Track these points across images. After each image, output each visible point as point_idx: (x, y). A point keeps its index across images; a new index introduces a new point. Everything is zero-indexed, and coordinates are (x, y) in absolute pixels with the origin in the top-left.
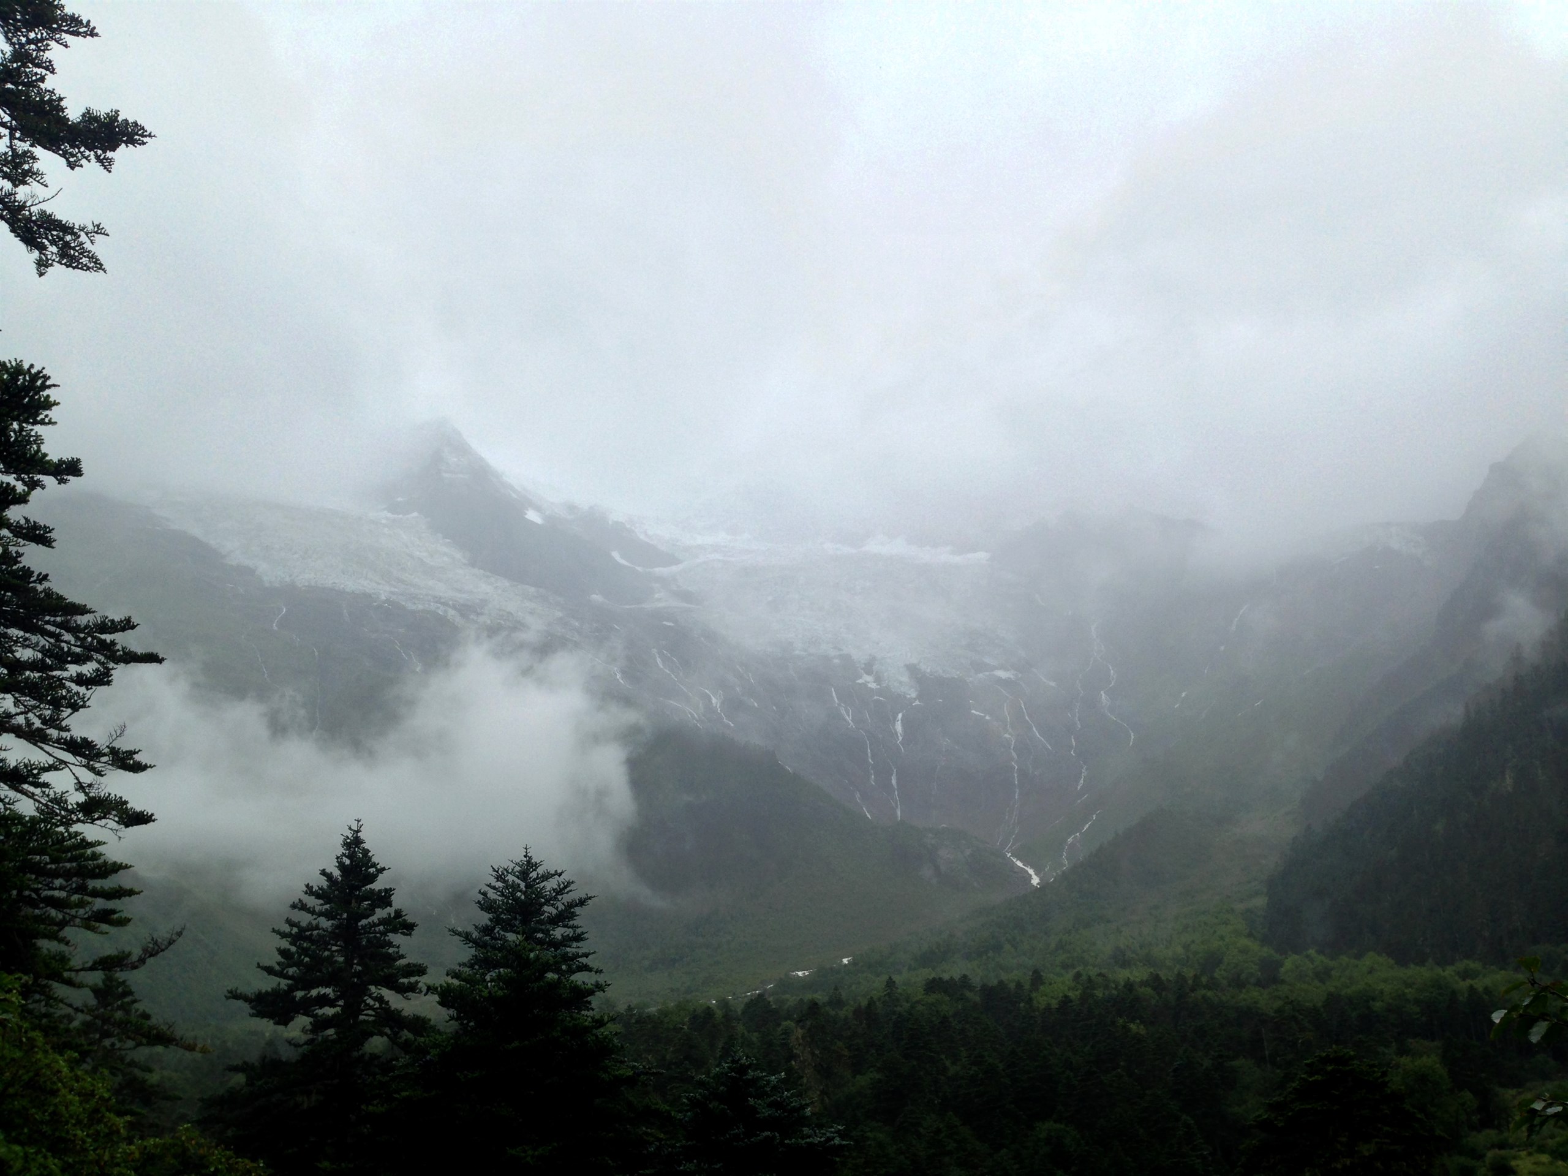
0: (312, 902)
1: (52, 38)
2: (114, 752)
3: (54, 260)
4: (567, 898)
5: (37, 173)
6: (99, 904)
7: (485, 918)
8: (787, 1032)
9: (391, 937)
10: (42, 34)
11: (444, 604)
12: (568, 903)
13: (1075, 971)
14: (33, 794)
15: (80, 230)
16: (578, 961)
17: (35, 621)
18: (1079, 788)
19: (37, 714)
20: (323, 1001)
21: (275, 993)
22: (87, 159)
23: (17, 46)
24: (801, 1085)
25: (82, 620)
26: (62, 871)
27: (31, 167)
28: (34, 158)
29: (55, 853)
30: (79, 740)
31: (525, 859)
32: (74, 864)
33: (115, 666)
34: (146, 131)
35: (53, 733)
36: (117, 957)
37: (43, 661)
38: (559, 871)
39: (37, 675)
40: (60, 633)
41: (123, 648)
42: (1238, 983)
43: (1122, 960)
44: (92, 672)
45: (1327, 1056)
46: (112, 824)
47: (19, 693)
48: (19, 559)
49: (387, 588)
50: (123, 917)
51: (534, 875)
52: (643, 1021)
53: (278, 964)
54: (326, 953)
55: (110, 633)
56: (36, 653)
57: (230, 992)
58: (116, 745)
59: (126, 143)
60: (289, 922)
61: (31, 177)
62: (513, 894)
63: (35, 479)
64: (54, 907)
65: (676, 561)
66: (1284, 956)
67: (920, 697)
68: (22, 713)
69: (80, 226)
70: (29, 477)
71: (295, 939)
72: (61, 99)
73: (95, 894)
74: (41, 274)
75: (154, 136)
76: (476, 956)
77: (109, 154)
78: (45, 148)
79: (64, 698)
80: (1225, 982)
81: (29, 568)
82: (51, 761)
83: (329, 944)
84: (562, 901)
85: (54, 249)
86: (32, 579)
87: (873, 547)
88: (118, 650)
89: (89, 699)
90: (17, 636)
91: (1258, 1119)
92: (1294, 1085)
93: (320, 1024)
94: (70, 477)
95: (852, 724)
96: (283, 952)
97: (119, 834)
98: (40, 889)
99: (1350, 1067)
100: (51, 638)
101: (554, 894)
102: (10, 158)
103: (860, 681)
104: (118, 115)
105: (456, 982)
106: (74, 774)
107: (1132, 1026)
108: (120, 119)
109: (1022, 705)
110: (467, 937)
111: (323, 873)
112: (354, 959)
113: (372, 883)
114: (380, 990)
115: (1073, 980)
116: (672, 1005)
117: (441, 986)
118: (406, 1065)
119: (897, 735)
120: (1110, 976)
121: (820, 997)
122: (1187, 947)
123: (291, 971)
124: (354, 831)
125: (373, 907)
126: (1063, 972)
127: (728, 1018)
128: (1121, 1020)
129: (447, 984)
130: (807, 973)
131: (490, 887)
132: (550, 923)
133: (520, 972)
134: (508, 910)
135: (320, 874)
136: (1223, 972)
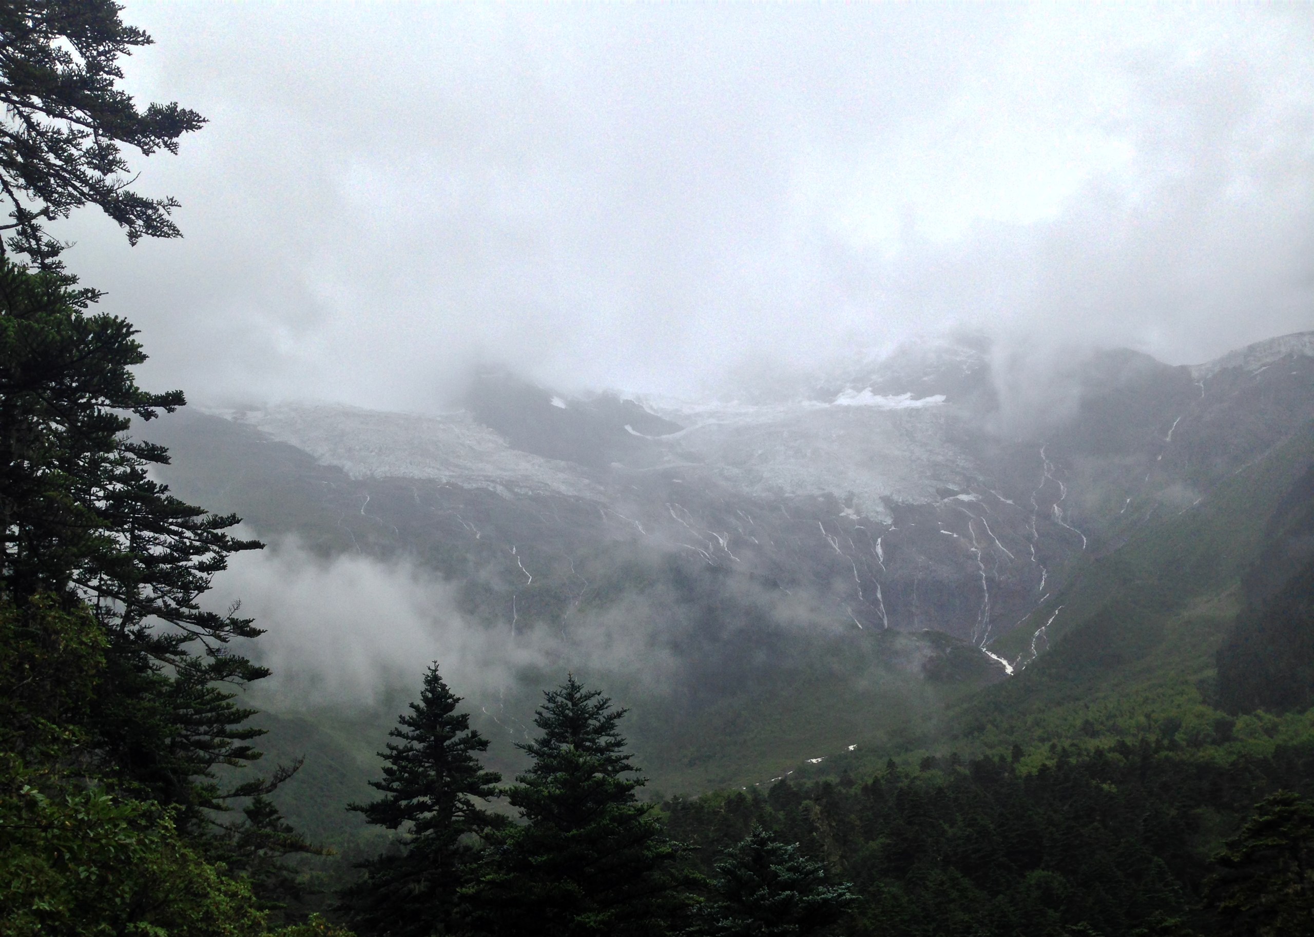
0: (405, 729)
1: (117, 49)
2: (234, 622)
3: (142, 232)
4: (606, 713)
5: (120, 162)
6: (237, 743)
7: (542, 733)
8: (807, 809)
9: (471, 753)
10: (109, 46)
11: (493, 481)
12: (608, 716)
13: (1051, 743)
14: (174, 660)
15: (158, 204)
16: (621, 763)
17: (161, 523)
18: (1041, 588)
19: (172, 597)
20: (423, 807)
21: (385, 803)
22: (157, 146)
23: (90, 59)
24: (823, 852)
25: (198, 520)
26: (205, 719)
27: (115, 157)
28: (116, 150)
29: (197, 705)
30: (206, 615)
31: (570, 683)
32: (214, 713)
33: (228, 554)
34: (201, 117)
35: (185, 610)
36: (254, 784)
37: (171, 554)
38: (598, 692)
39: (169, 566)
40: (182, 531)
41: (232, 539)
42: (1196, 742)
43: (1089, 730)
44: (210, 560)
45: (1275, 799)
46: (237, 679)
47: (156, 582)
48: (144, 475)
49: (447, 473)
50: (256, 752)
51: (578, 695)
52: (686, 807)
53: (384, 780)
54: (421, 769)
55: (221, 528)
56: (165, 548)
57: (349, 805)
58: (235, 616)
59: (187, 129)
60: (389, 746)
61: (115, 165)
62: (562, 712)
63: (149, 410)
64: (201, 748)
65: (680, 428)
66: (1235, 717)
67: (895, 523)
68: (159, 597)
69: (157, 201)
70: (144, 409)
71: (396, 759)
72: (130, 98)
73: (233, 735)
74: (133, 244)
75: (208, 121)
76: (538, 764)
77: (175, 140)
78: (123, 140)
79: (191, 582)
80: (1184, 743)
81: (152, 481)
82: (185, 633)
83: (423, 762)
84: (603, 715)
85: (140, 222)
86: (156, 491)
87: (843, 400)
88: (228, 541)
89: (209, 582)
90: (148, 537)
91: (1217, 857)
92: (1246, 825)
93: (422, 826)
94: (176, 407)
95: (839, 550)
96: (388, 771)
97: (244, 686)
98: (189, 735)
99: (1295, 807)
100: (175, 535)
101: (596, 709)
102: (97, 152)
103: (842, 514)
104: (177, 107)
105: (523, 785)
106: (204, 642)
107: (1105, 786)
108: (178, 109)
109: (985, 523)
110: (530, 749)
111: (412, 706)
112: (443, 772)
113: (451, 710)
114: (466, 795)
115: (1049, 751)
116: (710, 793)
117: (510, 789)
118: (491, 854)
119: (878, 556)
120: (1083, 746)
121: (833, 779)
122: (1148, 716)
123: (395, 785)
124: (433, 670)
125: (453, 731)
126: (1040, 744)
127: (757, 801)
128: (1094, 782)
129: (515, 787)
130: (820, 760)
131: (544, 707)
132: (595, 734)
133: (573, 774)
134: (561, 725)
135: (410, 706)
136: (1182, 735)
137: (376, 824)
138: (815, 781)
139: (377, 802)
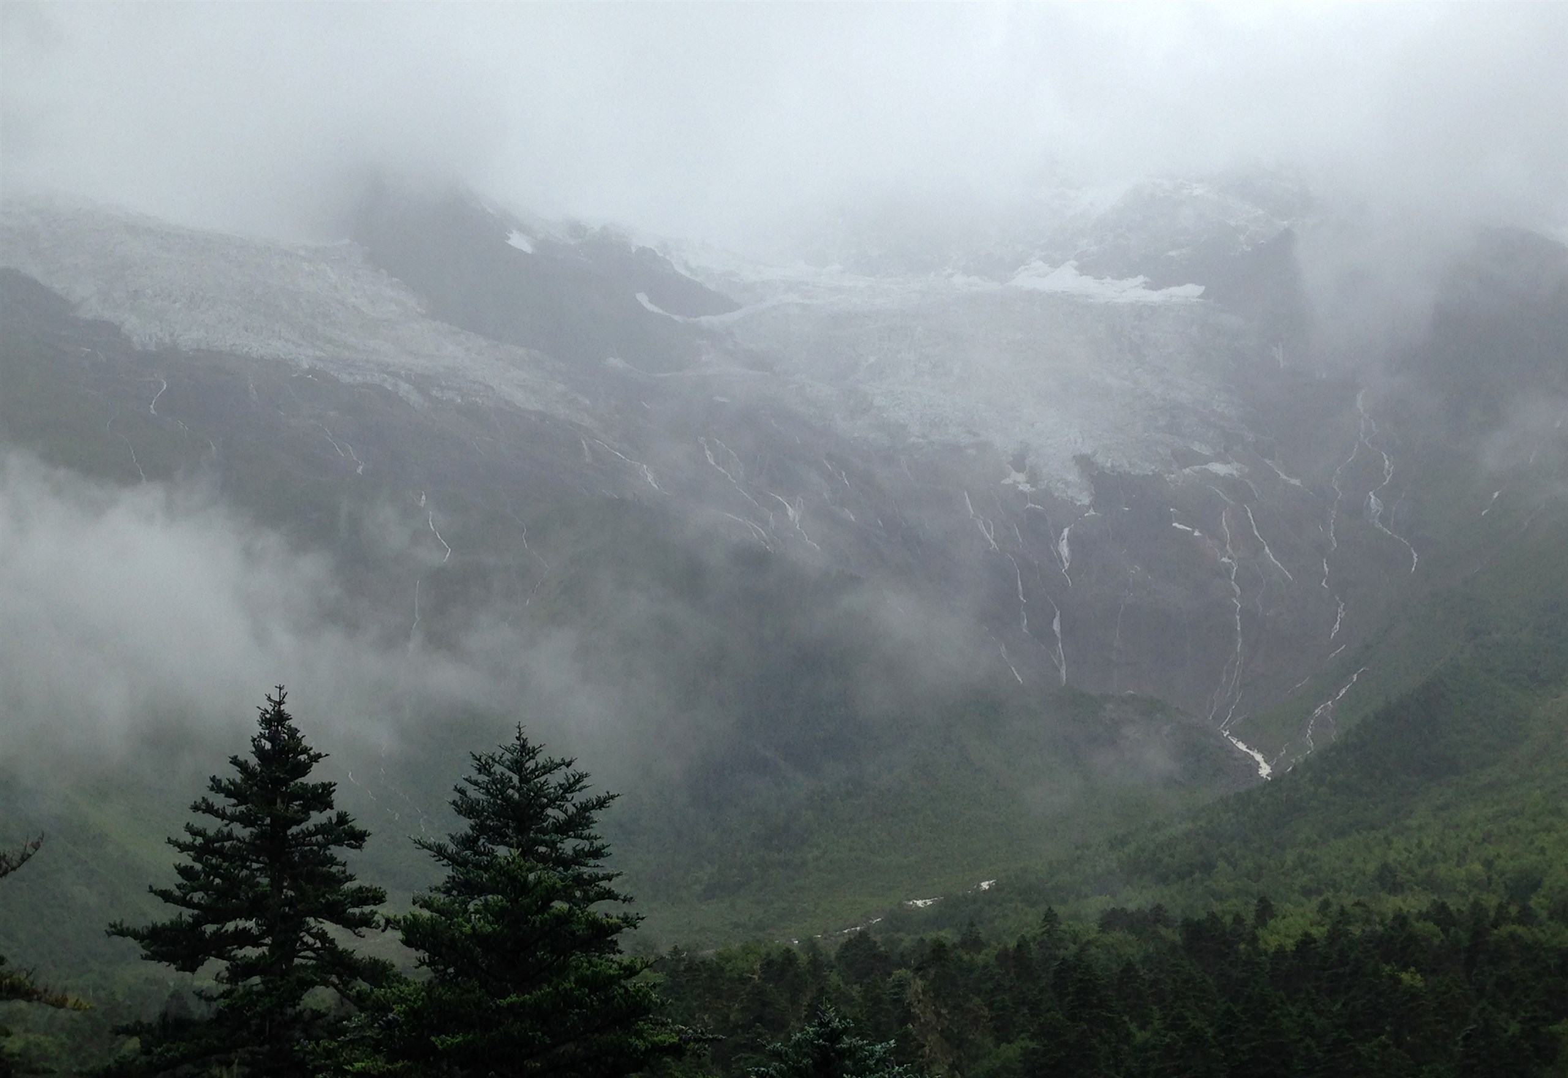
0: (219, 801)
4: (578, 798)
7: (464, 826)
8: (901, 985)
9: (334, 850)
11: (393, 374)
12: (581, 804)
13: (1321, 899)
16: (598, 886)
18: (1333, 635)
20: (243, 938)
21: (176, 927)
24: (922, 1057)
31: (518, 743)
38: (567, 760)
43: (1388, 881)
49: (311, 352)
51: (531, 764)
52: (694, 968)
53: (179, 887)
54: (245, 872)
57: (113, 926)
60: (189, 828)
62: (502, 792)
65: (732, 306)
67: (1096, 505)
71: (200, 853)
76: (454, 877)
80: (1544, 914)
83: (248, 859)
84: (573, 802)
93: (240, 971)
95: (994, 544)
96: (184, 871)
101: (561, 791)
103: (1006, 481)
105: (426, 913)
107: (1405, 976)
109: (1250, 515)
110: (440, 851)
111: (235, 761)
112: (285, 879)
113: (305, 774)
114: (321, 923)
115: (1318, 911)
116: (736, 946)
117: (405, 919)
118: (361, 1026)
119: (1061, 561)
120: (1373, 906)
121: (949, 935)
122: (1488, 864)
123: (197, 896)
124: (275, 702)
125: (306, 809)
126: (1303, 899)
127: (817, 965)
128: (1387, 968)
129: (413, 916)
130: (929, 902)
131: (470, 782)
132: (556, 833)
133: (517, 901)
134: (497, 814)
135: (231, 762)
136: (1542, 900)
137: (160, 961)
138: (918, 937)
139: (164, 924)
